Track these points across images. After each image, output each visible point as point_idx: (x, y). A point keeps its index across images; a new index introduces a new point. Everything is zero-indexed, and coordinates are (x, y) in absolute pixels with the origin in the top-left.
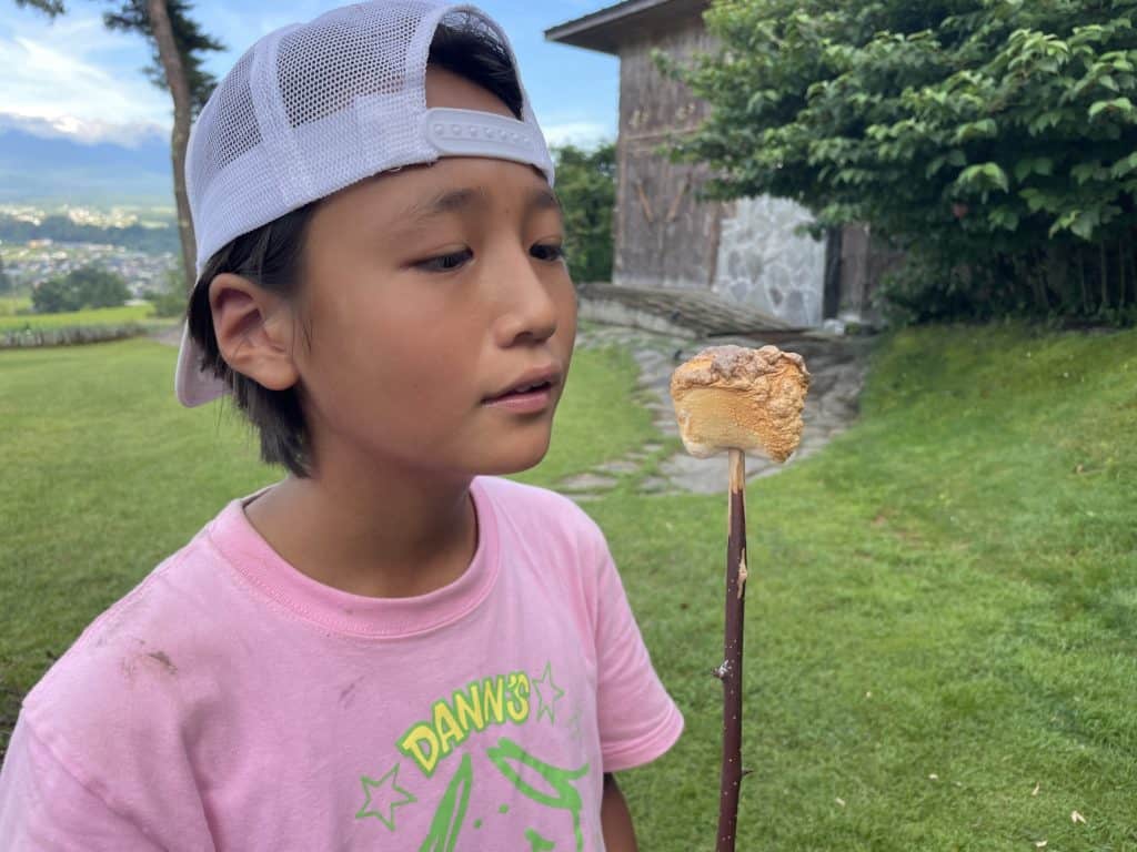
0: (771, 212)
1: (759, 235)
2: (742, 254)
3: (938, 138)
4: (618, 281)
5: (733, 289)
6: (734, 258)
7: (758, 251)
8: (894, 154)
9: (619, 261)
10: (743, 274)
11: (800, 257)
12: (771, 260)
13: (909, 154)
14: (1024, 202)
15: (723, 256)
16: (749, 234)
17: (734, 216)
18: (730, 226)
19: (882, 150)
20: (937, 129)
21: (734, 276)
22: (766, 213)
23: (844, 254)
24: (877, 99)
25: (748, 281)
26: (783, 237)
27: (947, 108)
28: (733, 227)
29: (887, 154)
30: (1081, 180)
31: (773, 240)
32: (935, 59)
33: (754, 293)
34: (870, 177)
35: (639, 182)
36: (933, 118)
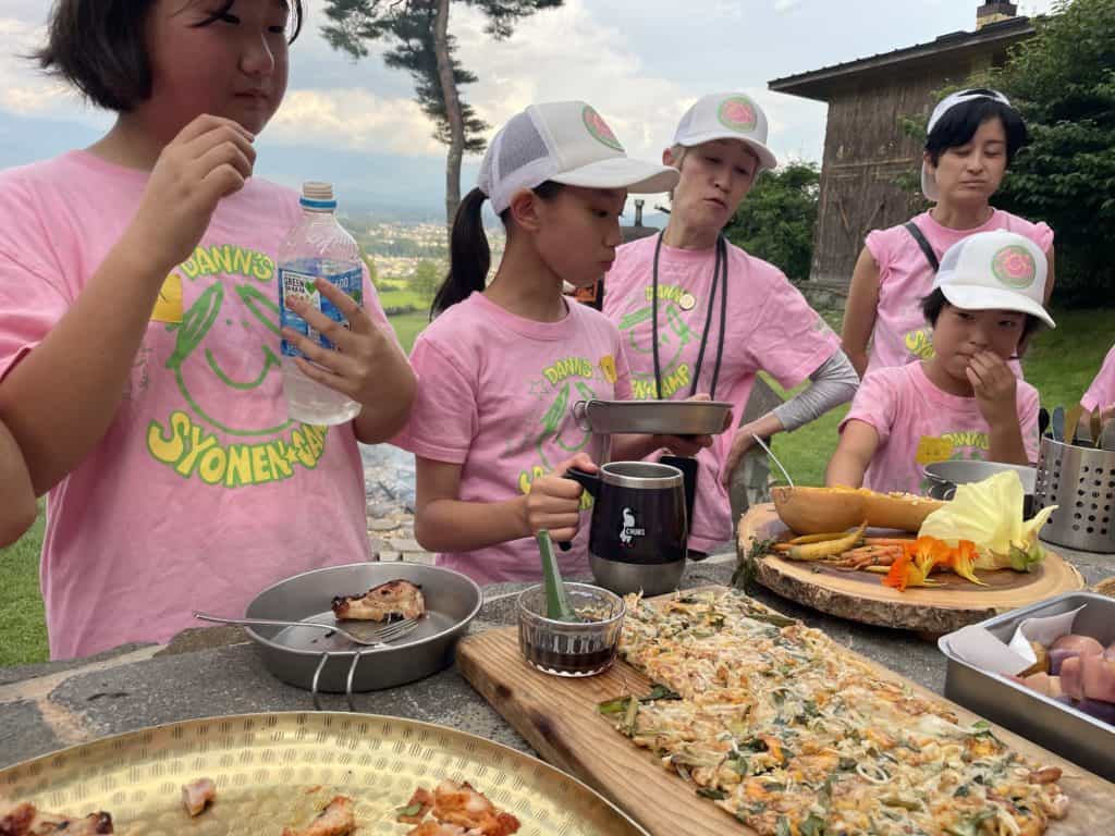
3: (1094, 184)
4: (813, 279)
8: (1065, 191)
9: (816, 263)
13: (1074, 192)
19: (1058, 188)
20: (1094, 179)
24: (1057, 159)
27: (1100, 166)
29: (1061, 190)
32: (1095, 139)
34: (1050, 201)
35: (840, 201)
36: (1091, 172)
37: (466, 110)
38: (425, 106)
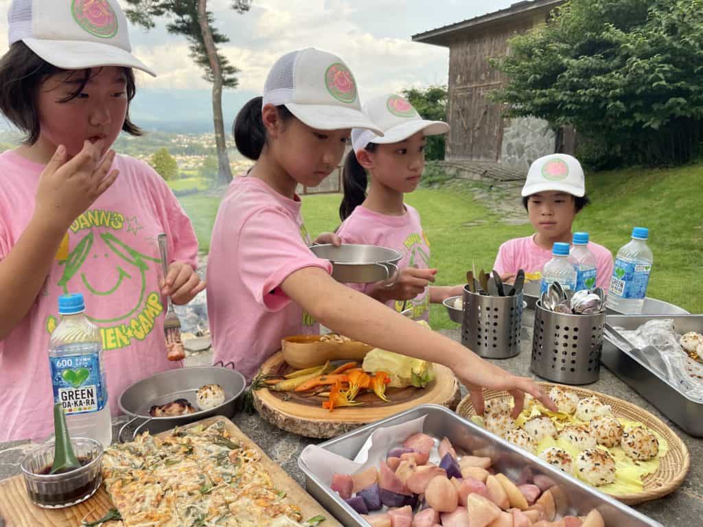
0: (529, 124)
1: (522, 135)
2: (514, 144)
3: (603, 95)
4: (447, 159)
5: (509, 161)
6: (510, 145)
7: (522, 143)
8: (587, 100)
9: (448, 149)
10: (514, 154)
11: (542, 145)
12: (529, 147)
13: (592, 101)
14: (634, 118)
15: (504, 146)
16: (518, 135)
17: (510, 126)
18: (508, 131)
19: (583, 99)
20: (603, 92)
21: (510, 155)
22: (526, 124)
23: (564, 143)
24: (581, 80)
25: (517, 157)
26: (534, 135)
27: (606, 84)
28: (510, 131)
29: (584, 101)
30: (655, 109)
31: (529, 137)
32: (603, 66)
33: (520, 163)
34: (578, 107)
35: (460, 110)
36: (601, 87)
37: (223, 60)
38: (196, 59)
